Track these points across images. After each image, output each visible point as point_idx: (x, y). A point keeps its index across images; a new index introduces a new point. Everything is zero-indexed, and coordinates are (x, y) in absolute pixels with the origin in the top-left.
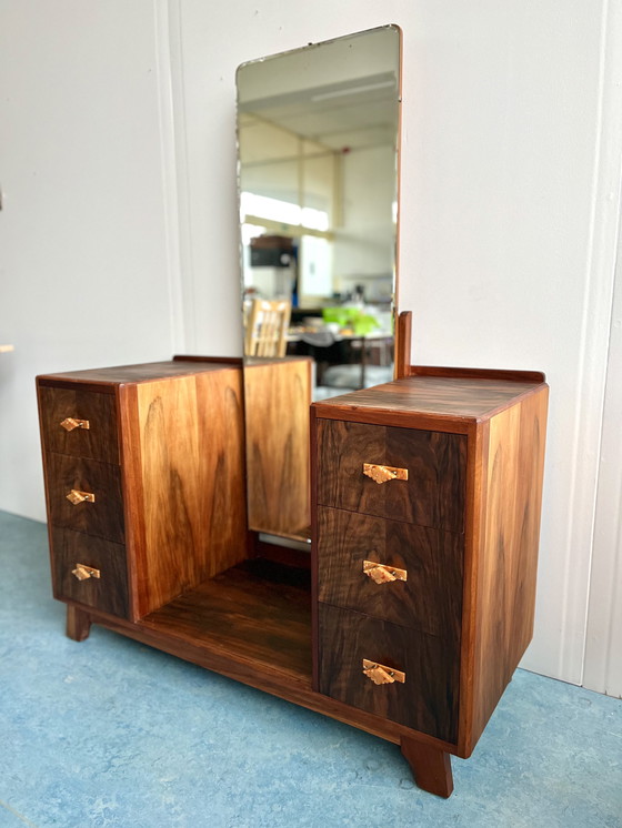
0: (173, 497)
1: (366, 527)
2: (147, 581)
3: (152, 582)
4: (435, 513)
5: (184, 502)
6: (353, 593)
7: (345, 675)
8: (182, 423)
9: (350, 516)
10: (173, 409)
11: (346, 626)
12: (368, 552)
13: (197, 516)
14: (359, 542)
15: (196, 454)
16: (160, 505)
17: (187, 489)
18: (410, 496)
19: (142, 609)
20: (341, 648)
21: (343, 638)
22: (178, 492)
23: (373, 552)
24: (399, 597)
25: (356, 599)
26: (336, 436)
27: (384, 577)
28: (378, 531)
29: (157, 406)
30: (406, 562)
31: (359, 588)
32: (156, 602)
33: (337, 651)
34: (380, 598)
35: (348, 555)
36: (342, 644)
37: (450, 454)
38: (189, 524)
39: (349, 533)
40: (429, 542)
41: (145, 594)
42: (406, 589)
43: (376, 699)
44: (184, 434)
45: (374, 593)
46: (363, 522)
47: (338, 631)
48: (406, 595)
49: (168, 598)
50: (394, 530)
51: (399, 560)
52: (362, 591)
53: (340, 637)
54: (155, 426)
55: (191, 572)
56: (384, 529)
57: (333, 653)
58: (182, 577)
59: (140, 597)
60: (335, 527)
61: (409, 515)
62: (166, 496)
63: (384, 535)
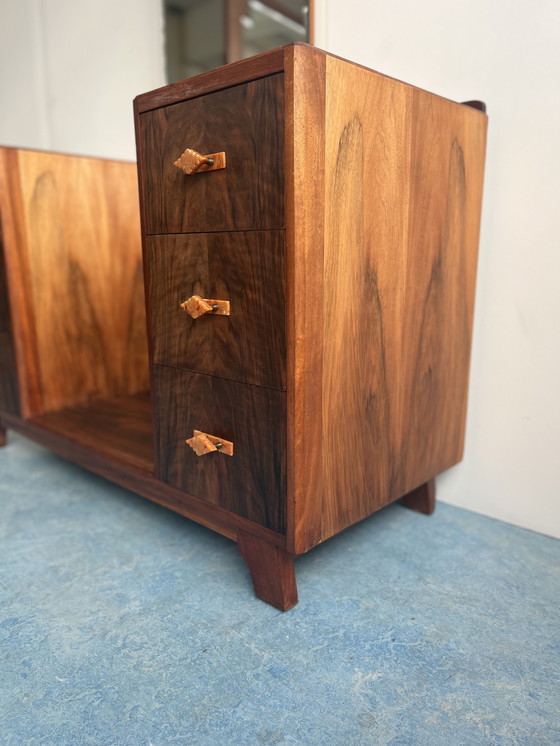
0: (73, 292)
1: (189, 251)
2: (39, 376)
3: (46, 378)
4: (254, 207)
5: (89, 301)
6: (183, 346)
7: (180, 454)
8: (86, 211)
9: (175, 240)
10: (70, 190)
11: (178, 390)
12: (193, 285)
13: (109, 323)
14: (185, 275)
15: (106, 251)
16: (56, 296)
17: (94, 288)
18: (229, 189)
19: (33, 407)
20: (175, 420)
21: (176, 405)
22: (80, 288)
23: (198, 283)
24: (224, 339)
25: (185, 352)
26: (158, 132)
27: (198, 308)
28: (201, 254)
29: (48, 181)
30: (228, 289)
31: (188, 338)
32: (53, 402)
33: (172, 424)
34: (207, 346)
35: (176, 295)
36: (176, 414)
37: (267, 109)
38: (96, 327)
39: (175, 265)
40: (250, 252)
41: (38, 390)
42: (231, 327)
43: (208, 481)
44: (88, 223)
45: (201, 340)
46: (186, 245)
47: (171, 398)
48: (231, 336)
49: (70, 403)
50: (216, 248)
51: (221, 287)
52: (190, 340)
53: (173, 405)
54: (45, 203)
55: (101, 381)
56: (205, 249)
57: (169, 428)
58: (90, 385)
59: (30, 392)
60: (163, 262)
61: (230, 220)
62: (64, 289)
63: (206, 257)
